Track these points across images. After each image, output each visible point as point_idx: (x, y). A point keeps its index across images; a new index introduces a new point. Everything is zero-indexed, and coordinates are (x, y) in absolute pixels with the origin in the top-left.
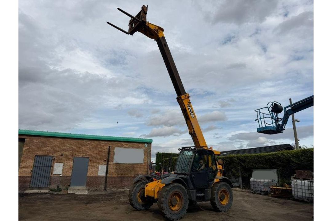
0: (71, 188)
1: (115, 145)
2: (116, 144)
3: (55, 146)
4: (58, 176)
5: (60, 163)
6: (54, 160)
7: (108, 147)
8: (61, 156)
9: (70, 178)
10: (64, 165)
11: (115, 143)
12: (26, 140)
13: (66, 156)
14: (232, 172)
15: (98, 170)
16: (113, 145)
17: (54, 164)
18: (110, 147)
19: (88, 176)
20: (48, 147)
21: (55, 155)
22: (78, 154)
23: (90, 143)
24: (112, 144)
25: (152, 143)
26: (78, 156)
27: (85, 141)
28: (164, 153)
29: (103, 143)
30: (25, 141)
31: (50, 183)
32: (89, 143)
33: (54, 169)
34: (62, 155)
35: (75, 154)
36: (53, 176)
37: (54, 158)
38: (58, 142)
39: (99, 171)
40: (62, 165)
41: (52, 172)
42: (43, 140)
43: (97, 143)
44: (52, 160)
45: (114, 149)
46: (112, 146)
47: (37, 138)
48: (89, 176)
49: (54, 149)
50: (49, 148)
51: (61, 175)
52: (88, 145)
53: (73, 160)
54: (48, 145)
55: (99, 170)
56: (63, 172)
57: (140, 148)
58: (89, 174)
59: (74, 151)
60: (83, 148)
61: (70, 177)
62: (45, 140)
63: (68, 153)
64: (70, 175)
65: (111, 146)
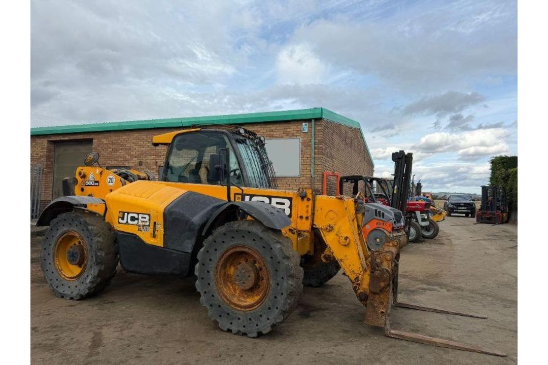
3: (130, 148)
8: (140, 167)
12: (94, 141)
13: (148, 165)
20: (121, 149)
21: (130, 164)
30: (94, 143)
34: (141, 164)
38: (134, 139)
42: (113, 138)
47: (106, 135)
49: (129, 154)
50: (122, 153)
53: (158, 172)
54: (120, 148)
57: (293, 136)
62: (116, 138)
63: (150, 159)
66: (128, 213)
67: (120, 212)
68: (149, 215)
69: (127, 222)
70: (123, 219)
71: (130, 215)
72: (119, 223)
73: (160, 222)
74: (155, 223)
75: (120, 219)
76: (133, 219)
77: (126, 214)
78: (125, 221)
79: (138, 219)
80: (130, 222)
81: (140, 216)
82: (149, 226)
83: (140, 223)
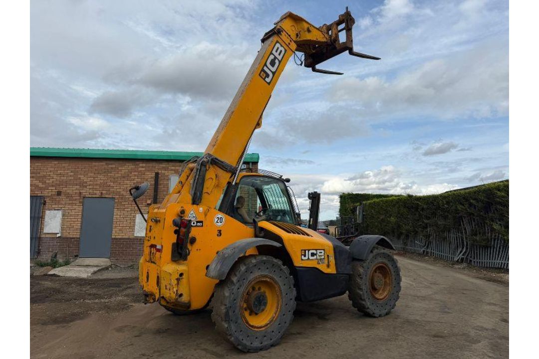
0: (79, 261)
1: (172, 170)
2: (173, 168)
3: (45, 176)
4: (53, 237)
5: (56, 211)
6: (45, 204)
7: (153, 175)
8: (58, 197)
9: (78, 240)
10: (63, 215)
11: (171, 166)
13: (68, 196)
14: (493, 230)
15: (134, 226)
16: (166, 169)
17: (44, 212)
18: (157, 174)
19: (113, 237)
20: (33, 177)
21: (46, 193)
22: (91, 191)
23: (114, 166)
24: (163, 167)
25: (259, 164)
26: (90, 196)
27: (104, 163)
28: (353, 194)
29: (142, 167)
31: (39, 250)
32: (112, 168)
33: (45, 224)
34: (59, 193)
35: (86, 192)
36: (44, 236)
37: (45, 201)
38: (51, 167)
39: (136, 227)
40: (59, 214)
41: (42, 229)
43: (130, 166)
44: (40, 203)
45: (169, 179)
46: (163, 172)
48: (117, 237)
49: (44, 183)
51: (58, 235)
52: (111, 173)
53: (83, 203)
55: (136, 224)
56: (62, 229)
58: (116, 234)
59: (83, 185)
60: (101, 178)
61: (77, 238)
63: (72, 190)
64: (77, 234)
65: (160, 172)
66: (309, 250)
67: (302, 250)
68: (324, 250)
69: (308, 258)
70: (305, 256)
71: (311, 252)
72: (302, 260)
73: (332, 254)
74: (328, 256)
75: (303, 256)
76: (313, 255)
77: (307, 251)
78: (307, 258)
79: (316, 254)
80: (311, 258)
81: (318, 251)
82: (324, 259)
83: (318, 258)
